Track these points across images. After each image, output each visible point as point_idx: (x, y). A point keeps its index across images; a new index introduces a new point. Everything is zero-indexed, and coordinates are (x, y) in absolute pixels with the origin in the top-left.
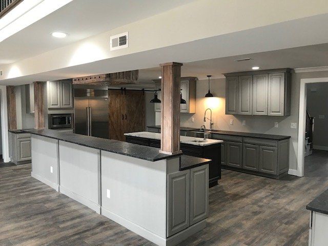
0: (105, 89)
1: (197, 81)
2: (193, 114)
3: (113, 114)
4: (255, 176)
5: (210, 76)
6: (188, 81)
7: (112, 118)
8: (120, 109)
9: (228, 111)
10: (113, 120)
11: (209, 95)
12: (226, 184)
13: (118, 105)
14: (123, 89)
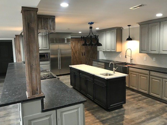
0: (69, 38)
1: (123, 30)
2: (120, 53)
3: (76, 52)
4: (159, 102)
5: (130, 25)
6: (116, 30)
7: (76, 55)
8: (81, 49)
9: (141, 51)
10: (76, 56)
11: (129, 39)
12: (130, 108)
13: (80, 47)
14: (83, 37)
